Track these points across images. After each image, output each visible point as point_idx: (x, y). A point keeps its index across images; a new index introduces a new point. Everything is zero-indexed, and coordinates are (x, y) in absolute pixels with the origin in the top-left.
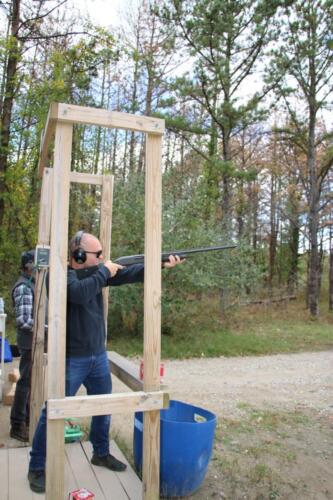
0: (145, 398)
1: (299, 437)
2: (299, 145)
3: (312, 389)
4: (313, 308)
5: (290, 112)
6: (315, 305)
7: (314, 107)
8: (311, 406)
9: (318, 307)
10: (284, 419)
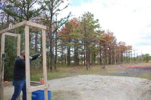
0: (45, 86)
1: (63, 96)
2: (48, 24)
3: (60, 86)
4: (51, 68)
5: (46, 15)
6: (52, 67)
7: (52, 14)
8: (62, 90)
9: (52, 68)
10: (58, 93)
